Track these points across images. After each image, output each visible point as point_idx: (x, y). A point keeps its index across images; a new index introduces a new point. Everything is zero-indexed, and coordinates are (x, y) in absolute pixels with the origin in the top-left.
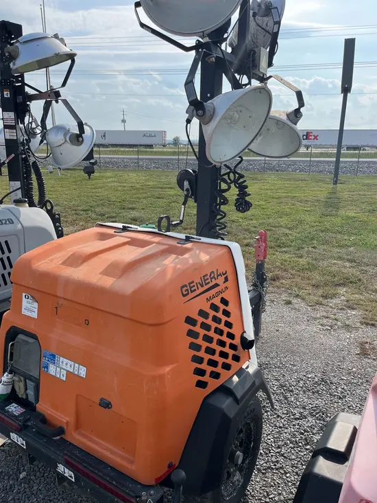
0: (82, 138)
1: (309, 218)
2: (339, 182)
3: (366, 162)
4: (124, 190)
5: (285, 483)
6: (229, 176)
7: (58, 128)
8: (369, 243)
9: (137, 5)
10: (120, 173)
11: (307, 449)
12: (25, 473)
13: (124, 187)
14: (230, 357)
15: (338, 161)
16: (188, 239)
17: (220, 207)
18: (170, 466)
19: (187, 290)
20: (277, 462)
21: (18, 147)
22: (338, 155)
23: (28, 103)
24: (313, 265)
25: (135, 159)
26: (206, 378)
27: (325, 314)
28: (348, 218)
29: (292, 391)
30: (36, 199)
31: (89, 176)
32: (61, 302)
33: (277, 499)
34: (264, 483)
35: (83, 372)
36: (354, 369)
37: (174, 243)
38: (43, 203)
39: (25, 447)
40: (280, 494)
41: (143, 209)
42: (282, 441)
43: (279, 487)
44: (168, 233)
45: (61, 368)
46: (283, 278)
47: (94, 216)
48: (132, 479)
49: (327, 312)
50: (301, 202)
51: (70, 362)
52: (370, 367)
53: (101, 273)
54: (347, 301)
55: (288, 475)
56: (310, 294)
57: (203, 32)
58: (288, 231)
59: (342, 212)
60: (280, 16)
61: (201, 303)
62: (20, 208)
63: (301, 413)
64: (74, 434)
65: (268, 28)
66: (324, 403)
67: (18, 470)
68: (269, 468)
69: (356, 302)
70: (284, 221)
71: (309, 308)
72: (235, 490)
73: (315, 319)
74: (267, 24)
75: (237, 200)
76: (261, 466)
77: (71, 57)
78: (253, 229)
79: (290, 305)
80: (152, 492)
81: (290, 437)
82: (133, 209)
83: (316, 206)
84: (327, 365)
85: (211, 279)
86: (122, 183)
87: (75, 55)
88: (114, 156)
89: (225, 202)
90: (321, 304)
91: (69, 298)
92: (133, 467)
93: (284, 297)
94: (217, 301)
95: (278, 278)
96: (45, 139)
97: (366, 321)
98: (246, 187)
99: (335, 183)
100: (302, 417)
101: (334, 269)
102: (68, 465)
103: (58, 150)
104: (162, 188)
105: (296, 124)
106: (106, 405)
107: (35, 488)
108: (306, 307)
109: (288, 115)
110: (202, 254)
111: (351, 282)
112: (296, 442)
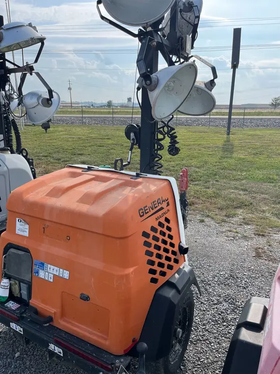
0: (51, 101)
1: (212, 160)
2: (231, 133)
3: (249, 119)
4: (73, 141)
5: (211, 350)
6: (163, 129)
7: (32, 94)
8: (255, 177)
9: (99, 2)
10: (69, 128)
11: (224, 325)
12: (19, 353)
13: (73, 138)
14: (173, 260)
15: (230, 118)
16: (138, 175)
17: (157, 152)
18: (134, 341)
19: (143, 212)
20: (204, 335)
21: (1, 108)
22: (230, 114)
23: (8, 75)
24: (218, 194)
25: (80, 117)
26: (157, 276)
27: (228, 229)
28: (240, 159)
29: (210, 284)
30: (15, 148)
31: (46, 130)
32: (48, 223)
33: (206, 362)
34: (196, 351)
35: (66, 274)
36: (252, 267)
37: (128, 178)
38: (20, 151)
39: (22, 333)
40: (208, 358)
41: (89, 155)
42: (206, 320)
43: (207, 353)
44: (122, 171)
45: (49, 273)
46: (197, 204)
47: (52, 160)
48: (106, 352)
49: (230, 227)
50: (205, 148)
51: (56, 268)
52: (264, 265)
53: (78, 201)
54: (244, 219)
55: (212, 344)
56: (216, 215)
57: (147, 23)
58: (197, 170)
59: (235, 155)
60: (199, 11)
61: (152, 222)
62: (5, 155)
63: (217, 300)
64: (60, 321)
65: (190, 21)
66: (233, 292)
67: (13, 351)
68: (198, 340)
69: (250, 220)
70: (194, 162)
71: (217, 225)
72: (176, 356)
73: (222, 232)
74: (189, 18)
75: (169, 146)
76: (192, 338)
77: (42, 40)
78: (172, 168)
79: (203, 223)
80: (122, 360)
81: (211, 317)
82: (81, 155)
83: (216, 151)
84: (233, 265)
85: (158, 204)
86: (71, 135)
87: (45, 39)
88: (64, 115)
89: (162, 147)
90: (225, 222)
91: (54, 220)
92: (107, 343)
93: (199, 217)
94: (162, 220)
95: (193, 204)
96: (22, 102)
97: (258, 233)
98: (176, 137)
99: (228, 134)
100: (219, 303)
101: (232, 196)
102: (58, 344)
103: (32, 111)
104: (101, 139)
105: (211, 91)
106: (85, 298)
107: (28, 363)
108: (215, 224)
109: (206, 84)
110: (151, 186)
111: (246, 205)
112: (216, 321)
